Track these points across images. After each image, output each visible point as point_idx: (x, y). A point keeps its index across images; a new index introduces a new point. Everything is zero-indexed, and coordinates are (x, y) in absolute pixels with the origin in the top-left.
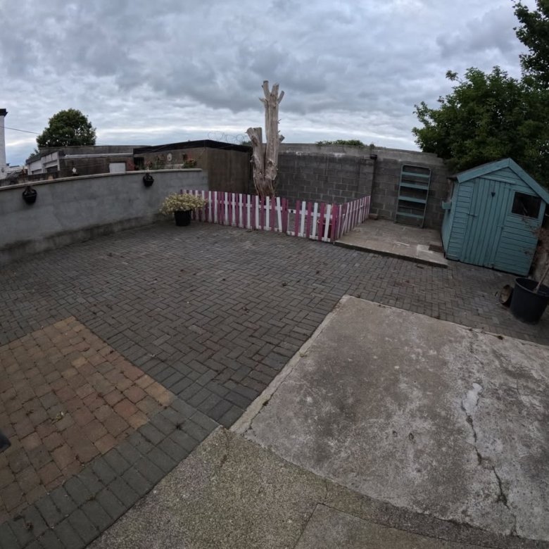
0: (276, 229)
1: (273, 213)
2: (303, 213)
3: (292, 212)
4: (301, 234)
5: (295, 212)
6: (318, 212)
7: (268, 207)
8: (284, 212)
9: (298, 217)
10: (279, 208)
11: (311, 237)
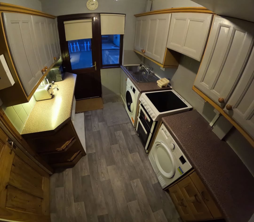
0: (78, 51)
1: (77, 47)
2: (85, 45)
3: (82, 45)
4: (86, 50)
5: (83, 45)
6: (89, 44)
7: (75, 46)
8: (80, 46)
9: (84, 46)
10: (78, 45)
11: (88, 50)
